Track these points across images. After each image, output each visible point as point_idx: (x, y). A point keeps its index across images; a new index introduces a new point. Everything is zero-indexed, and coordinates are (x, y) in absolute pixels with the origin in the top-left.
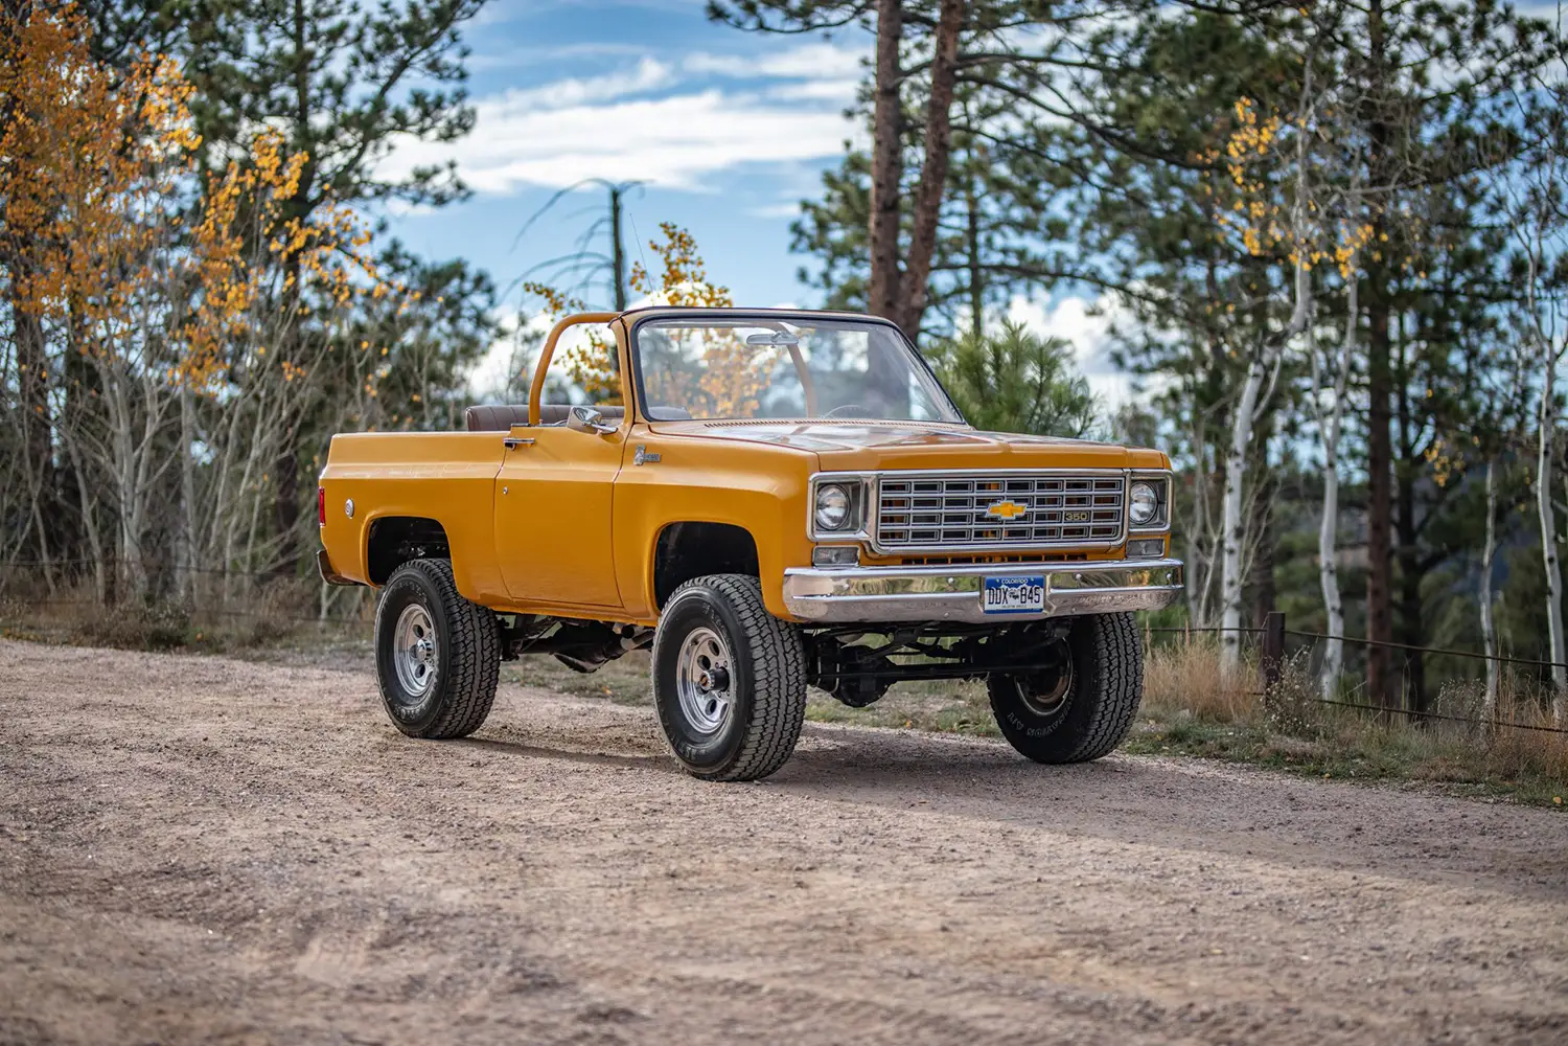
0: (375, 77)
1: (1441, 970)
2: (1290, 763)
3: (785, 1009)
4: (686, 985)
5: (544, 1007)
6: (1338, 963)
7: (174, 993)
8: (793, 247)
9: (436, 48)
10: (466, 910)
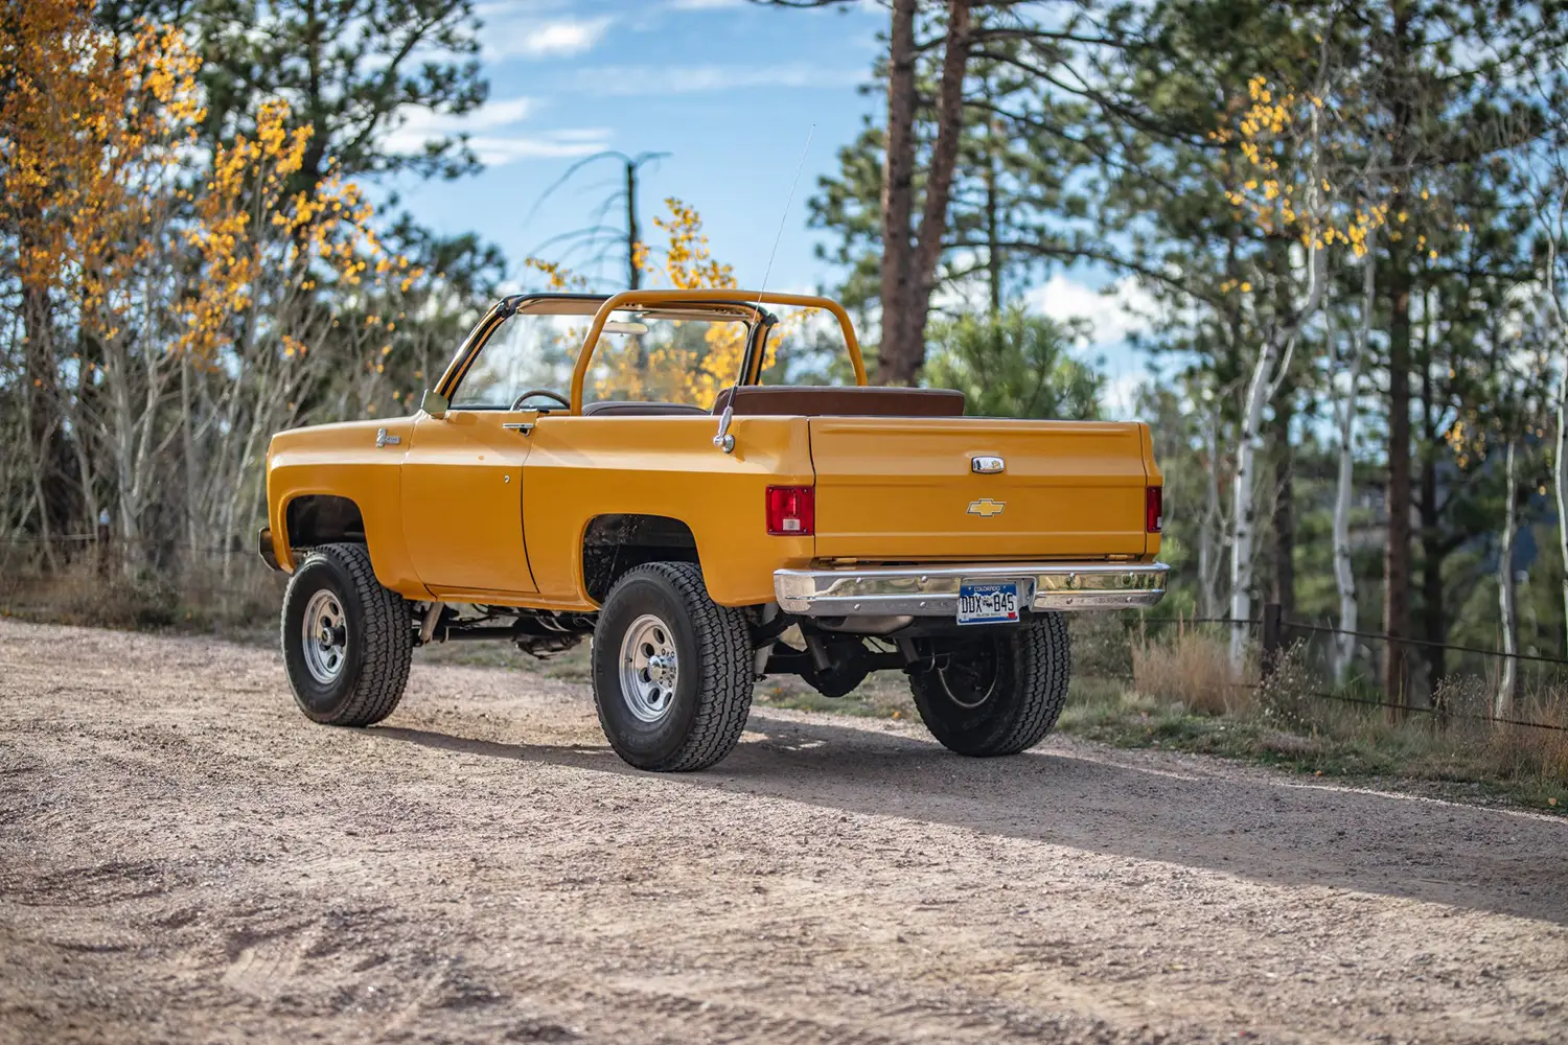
0: (386, 49)
1: (1412, 990)
2: (1280, 760)
3: (722, 1029)
4: (624, 1001)
5: (474, 1022)
6: (1305, 980)
7: (92, 1005)
8: (811, 223)
9: (448, 19)
10: (409, 915)
